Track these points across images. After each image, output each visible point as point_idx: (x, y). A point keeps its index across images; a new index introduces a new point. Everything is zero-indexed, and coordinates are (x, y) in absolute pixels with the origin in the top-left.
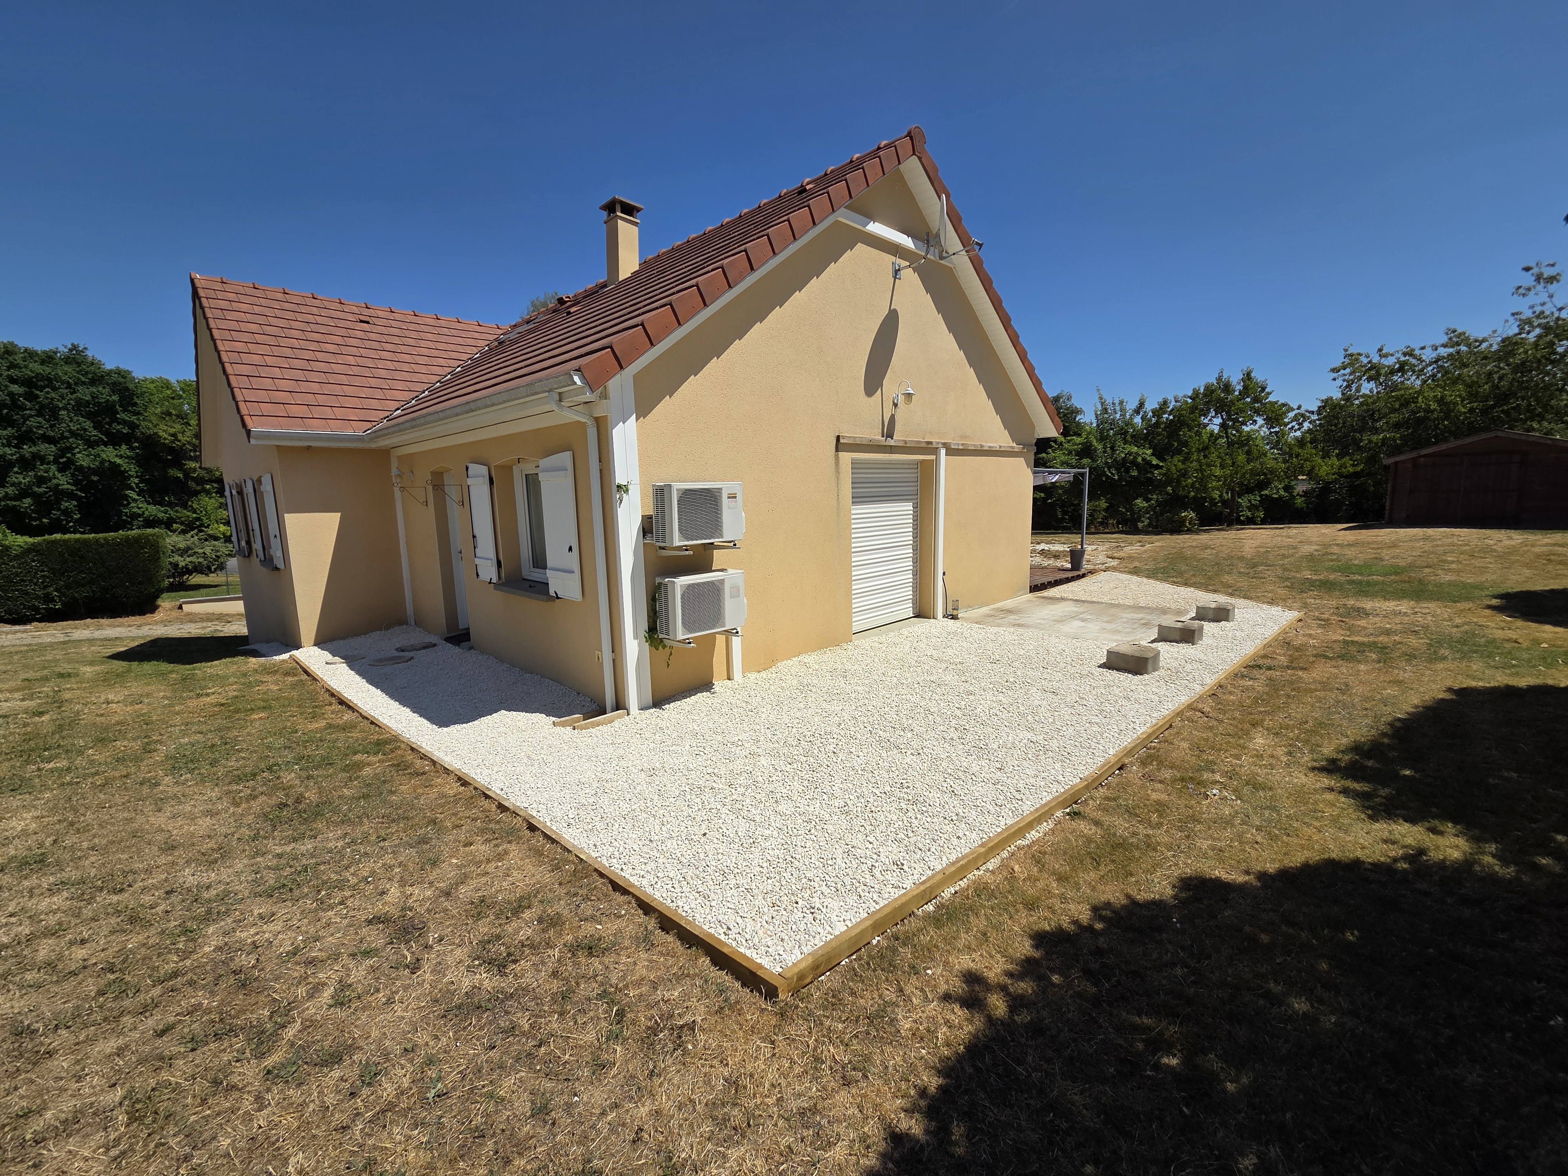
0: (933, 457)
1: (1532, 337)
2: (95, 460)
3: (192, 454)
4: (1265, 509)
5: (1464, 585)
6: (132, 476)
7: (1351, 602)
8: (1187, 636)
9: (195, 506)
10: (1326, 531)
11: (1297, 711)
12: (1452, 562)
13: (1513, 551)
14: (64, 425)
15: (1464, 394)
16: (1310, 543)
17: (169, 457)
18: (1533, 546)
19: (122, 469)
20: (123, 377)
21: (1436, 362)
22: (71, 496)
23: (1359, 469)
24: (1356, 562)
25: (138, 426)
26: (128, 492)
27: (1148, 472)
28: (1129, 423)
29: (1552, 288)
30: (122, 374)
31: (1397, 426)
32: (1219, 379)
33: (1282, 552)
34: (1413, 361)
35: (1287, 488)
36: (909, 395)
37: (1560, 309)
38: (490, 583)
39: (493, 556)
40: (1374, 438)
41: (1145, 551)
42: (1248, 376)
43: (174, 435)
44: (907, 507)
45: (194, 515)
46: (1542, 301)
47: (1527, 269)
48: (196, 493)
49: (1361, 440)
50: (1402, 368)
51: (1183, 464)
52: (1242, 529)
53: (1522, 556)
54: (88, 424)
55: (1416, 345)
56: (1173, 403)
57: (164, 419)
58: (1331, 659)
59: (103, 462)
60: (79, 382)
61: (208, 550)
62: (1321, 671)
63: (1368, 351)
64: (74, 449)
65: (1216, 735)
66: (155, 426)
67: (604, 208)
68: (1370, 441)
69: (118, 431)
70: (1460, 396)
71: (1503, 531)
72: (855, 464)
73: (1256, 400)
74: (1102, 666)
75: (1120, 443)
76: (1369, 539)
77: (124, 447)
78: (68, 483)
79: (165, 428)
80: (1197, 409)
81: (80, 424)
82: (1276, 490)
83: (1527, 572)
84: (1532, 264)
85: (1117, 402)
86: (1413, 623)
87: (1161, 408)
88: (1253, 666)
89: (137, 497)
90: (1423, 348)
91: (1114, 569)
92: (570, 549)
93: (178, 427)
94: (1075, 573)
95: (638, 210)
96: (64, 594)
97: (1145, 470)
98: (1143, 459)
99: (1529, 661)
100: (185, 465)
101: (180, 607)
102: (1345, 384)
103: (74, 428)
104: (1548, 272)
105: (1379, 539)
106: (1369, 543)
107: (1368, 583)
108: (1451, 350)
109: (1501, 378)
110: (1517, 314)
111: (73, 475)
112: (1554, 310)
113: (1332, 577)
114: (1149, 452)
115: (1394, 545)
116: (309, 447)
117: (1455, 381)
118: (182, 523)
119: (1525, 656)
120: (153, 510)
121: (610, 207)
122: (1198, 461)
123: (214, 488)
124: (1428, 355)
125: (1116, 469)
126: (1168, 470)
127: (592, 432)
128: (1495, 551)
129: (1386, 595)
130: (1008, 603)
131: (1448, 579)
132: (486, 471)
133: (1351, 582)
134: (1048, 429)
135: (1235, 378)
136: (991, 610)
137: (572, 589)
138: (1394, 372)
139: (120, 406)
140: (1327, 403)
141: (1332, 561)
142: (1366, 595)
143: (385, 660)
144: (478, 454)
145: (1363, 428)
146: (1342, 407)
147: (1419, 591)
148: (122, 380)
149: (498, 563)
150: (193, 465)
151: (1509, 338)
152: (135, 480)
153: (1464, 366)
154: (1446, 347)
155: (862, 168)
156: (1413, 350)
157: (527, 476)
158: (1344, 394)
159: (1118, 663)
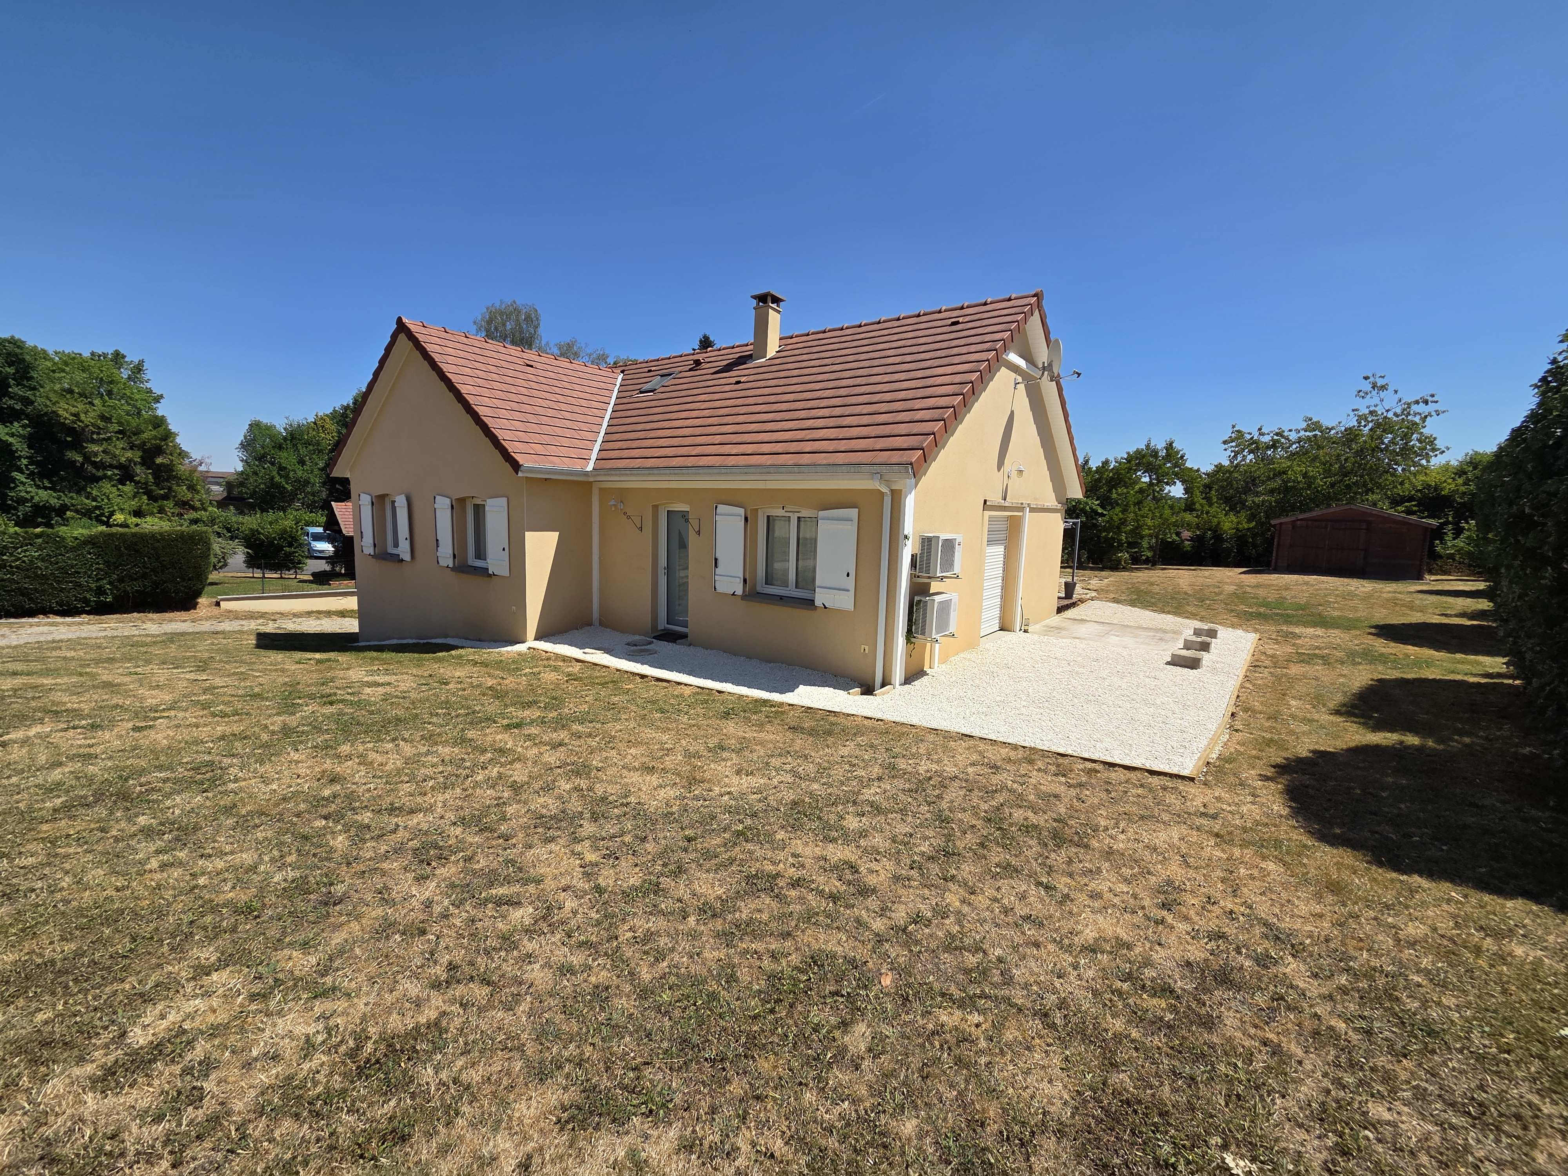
0: (1021, 514)
1: (1366, 431)
3: (95, 436)
5: (1349, 619)
6: (23, 457)
7: (1285, 628)
8: (1205, 647)
9: (94, 493)
10: (1230, 574)
11: (1301, 688)
12: (1334, 602)
13: (1369, 595)
15: (1321, 471)
16: (1227, 583)
17: (69, 439)
19: (14, 449)
20: (18, 347)
21: (1298, 442)
23: (1252, 525)
24: (1270, 600)
25: (32, 403)
26: (14, 474)
27: (1093, 519)
29: (1382, 394)
31: (1272, 492)
32: (1148, 446)
33: (1212, 590)
34: (1283, 440)
35: (1178, 534)
36: (1021, 472)
37: (1387, 411)
38: (733, 594)
39: (741, 576)
40: (1256, 500)
41: (1108, 585)
42: (1170, 446)
43: (76, 415)
44: (1000, 549)
45: (94, 504)
46: (1375, 403)
47: (1366, 378)
48: (96, 479)
49: (1246, 501)
50: (1274, 445)
51: (1122, 514)
52: (1165, 569)
53: (1377, 599)
55: (1286, 429)
56: (1114, 463)
57: (65, 396)
58: (1296, 662)
62: (1296, 669)
63: (1250, 429)
65: (1268, 700)
66: (54, 404)
67: (754, 297)
68: (1253, 502)
69: (9, 407)
70: (1319, 472)
71: (1358, 580)
72: (991, 519)
73: (1176, 465)
74: (1168, 663)
76: (1269, 582)
77: (16, 424)
79: (66, 407)
80: (1130, 469)
84: (1370, 375)
86: (1330, 642)
87: (1103, 467)
88: (1255, 666)
89: (24, 480)
90: (1290, 431)
91: (1098, 599)
92: (848, 575)
93: (81, 407)
94: (1071, 601)
95: (782, 300)
96: (116, 587)
97: (1092, 516)
98: (1090, 508)
99: (1408, 666)
100: (87, 448)
101: (218, 604)
102: (1233, 454)
104: (1380, 382)
105: (1274, 582)
106: (1269, 586)
107: (1288, 615)
108: (1308, 434)
109: (1346, 460)
110: (1357, 410)
112: (1383, 411)
113: (1261, 610)
114: (1096, 502)
115: (1287, 588)
116: (546, 479)
117: (1316, 458)
118: (78, 511)
119: (1405, 663)
120: (43, 496)
121: (763, 299)
122: (1135, 513)
123: (115, 474)
124: (1293, 436)
125: (1085, 515)
126: (1111, 518)
127: (888, 500)
128: (1358, 595)
129: (1306, 624)
131: (1336, 614)
132: (741, 511)
133: (1277, 615)
134: (1076, 492)
135: (1160, 445)
136: (1045, 626)
137: (845, 601)
138: (1268, 447)
139: (13, 379)
140: (1219, 468)
141: (1253, 598)
142: (1291, 623)
143: (634, 651)
144: (731, 498)
145: (1246, 490)
146: (1231, 473)
147: (1323, 622)
148: (17, 351)
149: (745, 581)
150: (95, 448)
151: (1350, 428)
152: (25, 462)
153: (1320, 447)
154: (1306, 431)
155: (1017, 321)
156: (1284, 431)
157: (768, 517)
158: (1232, 462)
159: (1177, 662)
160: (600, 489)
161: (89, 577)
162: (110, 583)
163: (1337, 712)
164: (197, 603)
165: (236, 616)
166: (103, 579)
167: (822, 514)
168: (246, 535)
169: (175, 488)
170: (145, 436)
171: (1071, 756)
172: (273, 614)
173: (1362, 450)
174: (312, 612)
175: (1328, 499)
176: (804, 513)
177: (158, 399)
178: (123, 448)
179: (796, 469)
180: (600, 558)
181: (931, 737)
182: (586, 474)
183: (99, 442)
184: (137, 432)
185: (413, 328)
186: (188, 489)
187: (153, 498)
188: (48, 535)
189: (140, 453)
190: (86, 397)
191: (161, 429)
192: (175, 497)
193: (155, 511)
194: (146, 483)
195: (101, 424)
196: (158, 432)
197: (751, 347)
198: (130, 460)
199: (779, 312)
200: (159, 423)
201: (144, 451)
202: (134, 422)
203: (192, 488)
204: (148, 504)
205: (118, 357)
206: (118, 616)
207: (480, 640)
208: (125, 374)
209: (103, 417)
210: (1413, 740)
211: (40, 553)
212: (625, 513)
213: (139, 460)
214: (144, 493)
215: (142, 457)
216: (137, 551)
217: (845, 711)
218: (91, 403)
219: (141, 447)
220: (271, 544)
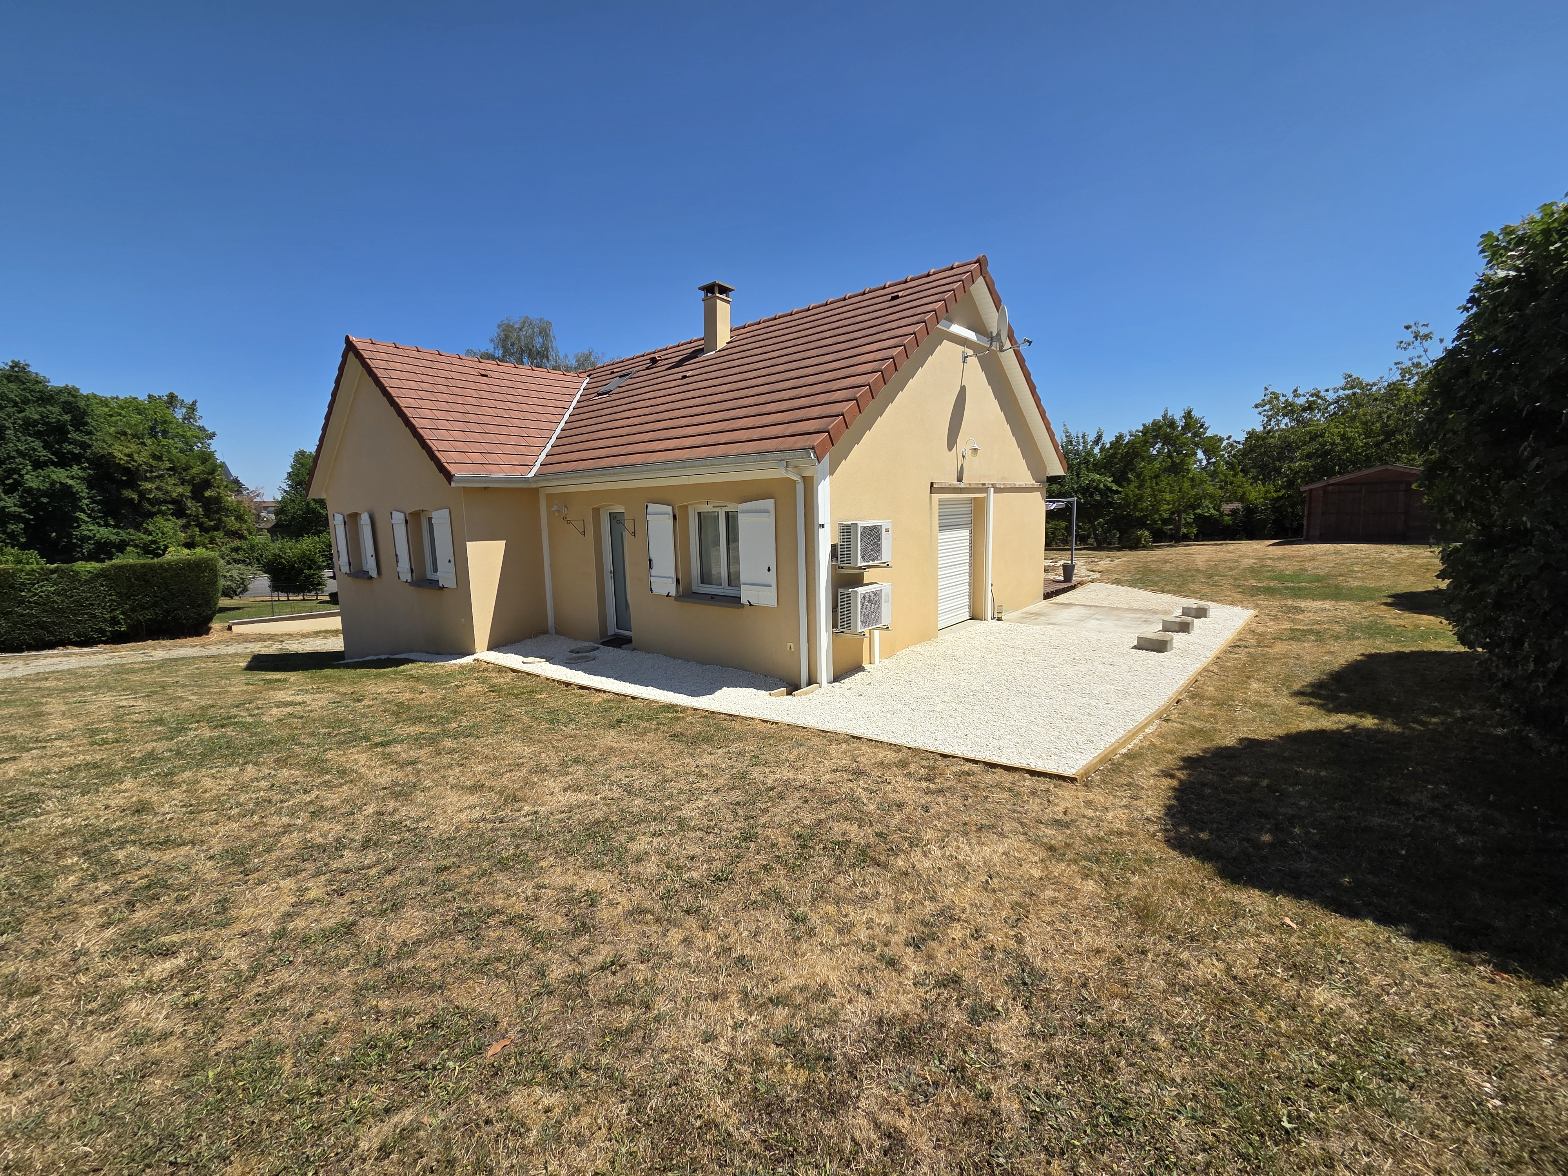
0: (985, 495)
1: (1411, 384)
2: (44, 481)
3: (148, 475)
4: (1197, 526)
5: (1368, 589)
6: (84, 498)
7: (1290, 603)
8: (1184, 628)
9: (151, 528)
10: (1258, 547)
11: (1273, 669)
12: (1358, 572)
13: (1402, 562)
14: (11, 445)
15: (1361, 431)
16: (1248, 557)
17: (124, 478)
18: (1416, 558)
19: (74, 490)
20: (73, 396)
21: (1337, 402)
22: (18, 518)
23: (1281, 494)
24: (1287, 572)
25: (90, 446)
26: (77, 514)
27: (1109, 496)
28: (1090, 453)
29: (1426, 344)
30: (72, 392)
31: (1309, 456)
32: (1165, 417)
33: (1228, 565)
34: (1319, 401)
35: (1215, 508)
36: (975, 450)
37: (1432, 362)
38: (668, 596)
39: (674, 576)
40: (1292, 466)
41: (1117, 565)
42: (1188, 415)
43: (130, 455)
44: (965, 534)
45: (150, 538)
46: (1418, 354)
47: (1407, 327)
48: (152, 515)
49: (1282, 468)
50: (1311, 407)
51: (1139, 489)
52: (1188, 545)
53: (1408, 566)
54: (37, 444)
55: (1322, 388)
56: (1128, 437)
57: (119, 438)
58: (1285, 640)
59: (53, 483)
60: (26, 401)
61: (235, 573)
62: (1280, 648)
63: (1285, 390)
64: (20, 470)
65: (1228, 683)
66: (110, 446)
67: (702, 289)
68: (1290, 468)
69: (69, 452)
70: (1358, 432)
71: (1394, 546)
72: (941, 503)
73: (1196, 435)
74: (1135, 647)
75: (1084, 471)
76: (1294, 554)
77: (75, 467)
78: (15, 505)
79: (121, 448)
80: (1147, 442)
81: (28, 444)
82: (1208, 509)
83: (1412, 578)
84: (1412, 324)
85: (1080, 435)
86: (1335, 616)
87: (1117, 442)
88: (1234, 647)
89: (87, 519)
90: (1327, 390)
91: (1101, 581)
92: (769, 570)
93: (134, 447)
94: (1069, 584)
95: (731, 290)
96: (129, 617)
97: (1107, 494)
98: (1104, 486)
99: (1412, 638)
100: (141, 485)
101: (230, 628)
102: (1266, 419)
103: (22, 448)
104: (1423, 331)
105: (1301, 553)
106: (1294, 557)
107: (1299, 589)
108: (1347, 392)
109: (1389, 418)
110: (1399, 363)
111: (21, 497)
112: (1429, 362)
113: (1272, 584)
114: (1110, 479)
115: (1313, 559)
116: (485, 488)
117: (1353, 419)
118: (136, 546)
119: (1410, 635)
120: (105, 533)
121: (710, 289)
122: (1152, 488)
123: (168, 509)
124: (1331, 396)
125: (1082, 494)
126: (1127, 495)
127: (800, 488)
128: (1389, 562)
129: (1316, 597)
130: (1033, 608)
131: (1356, 584)
132: (669, 509)
133: (1287, 588)
134: (1057, 469)
135: (1178, 416)
136: (1024, 613)
137: (766, 597)
138: (1304, 410)
139: (71, 426)
140: (1252, 435)
141: (1269, 571)
142: (1299, 597)
143: (575, 659)
144: (660, 497)
145: (1281, 458)
146: (1264, 439)
147: (1337, 594)
148: (71, 399)
149: (678, 581)
150: (149, 486)
151: (1394, 384)
152: (86, 501)
153: (1359, 405)
154: (1344, 389)
155: (953, 290)
156: (1319, 392)
157: (699, 513)
158: (1264, 428)
159: (1146, 645)
160: (547, 495)
161: (103, 608)
162: (123, 613)
163: (1299, 693)
164: (210, 628)
165: (245, 639)
166: (116, 610)
167: (742, 507)
168: (270, 560)
169: (224, 518)
170: (194, 471)
171: (954, 757)
172: (282, 635)
173: (1406, 406)
174: (320, 632)
175: (1368, 461)
176: (731, 507)
177: (212, 436)
178: (174, 484)
179: (708, 462)
180: (551, 565)
181: (815, 741)
182: (527, 480)
183: (151, 480)
184: (187, 469)
185: (359, 346)
186: (236, 519)
187: (204, 529)
188: (62, 570)
189: (189, 488)
190: (139, 439)
191: (208, 463)
192: (225, 527)
193: (207, 541)
194: (197, 516)
195: (153, 463)
196: (205, 467)
197: (702, 342)
198: (182, 495)
199: (728, 302)
200: (207, 458)
201: (194, 485)
202: (183, 459)
203: (240, 518)
204: (200, 536)
205: (172, 398)
206: (133, 644)
207: (439, 654)
208: (180, 414)
209: (154, 457)
210: (1369, 722)
211: (55, 587)
212: (565, 518)
213: (189, 494)
214: (196, 526)
215: (191, 491)
216: (147, 581)
217: (742, 714)
218: (143, 444)
219: (190, 482)
220: (292, 567)
